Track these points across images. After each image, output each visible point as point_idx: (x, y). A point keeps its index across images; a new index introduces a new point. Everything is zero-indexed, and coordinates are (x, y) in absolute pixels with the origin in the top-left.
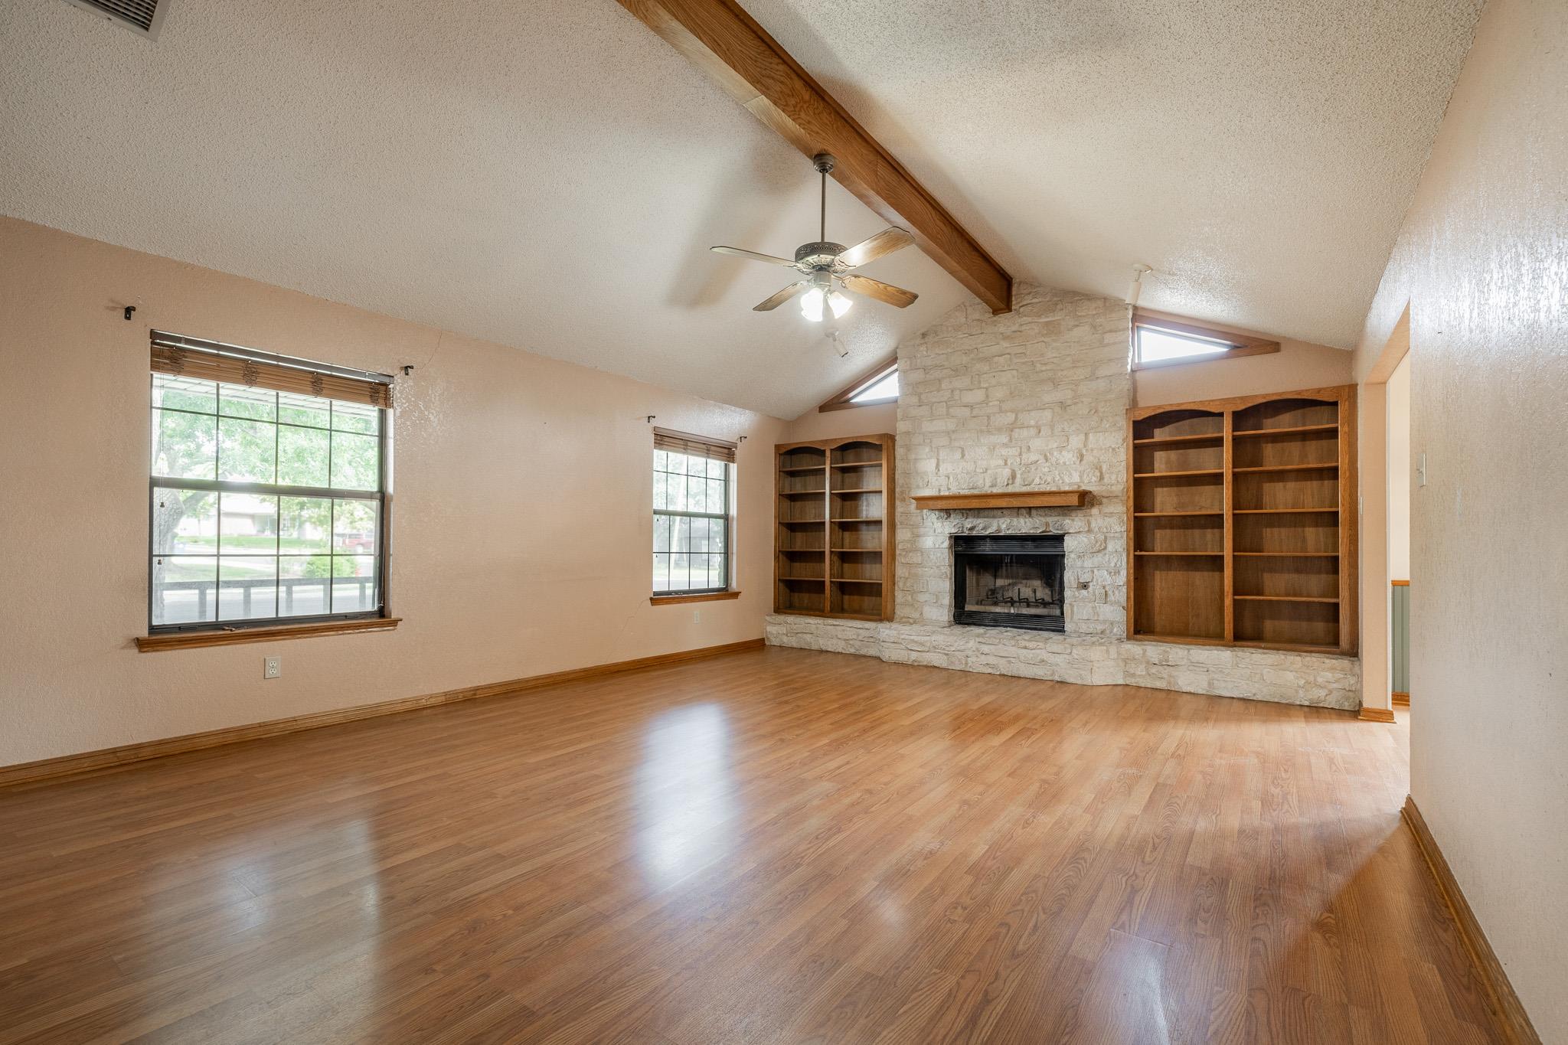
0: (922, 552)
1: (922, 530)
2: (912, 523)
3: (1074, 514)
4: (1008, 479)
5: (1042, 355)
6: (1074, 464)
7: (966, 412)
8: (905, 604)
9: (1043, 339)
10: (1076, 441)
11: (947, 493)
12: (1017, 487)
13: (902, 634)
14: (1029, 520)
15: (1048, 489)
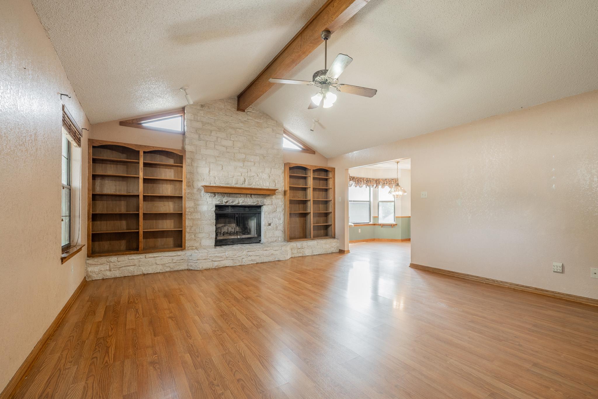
0: (201, 213)
1: (200, 202)
2: (194, 198)
3: (267, 198)
4: (243, 182)
5: (256, 134)
6: (267, 179)
7: (224, 149)
8: (191, 240)
9: (256, 128)
10: (267, 170)
11: (214, 185)
12: (246, 185)
13: (210, 254)
14: (251, 200)
15: (258, 187)
